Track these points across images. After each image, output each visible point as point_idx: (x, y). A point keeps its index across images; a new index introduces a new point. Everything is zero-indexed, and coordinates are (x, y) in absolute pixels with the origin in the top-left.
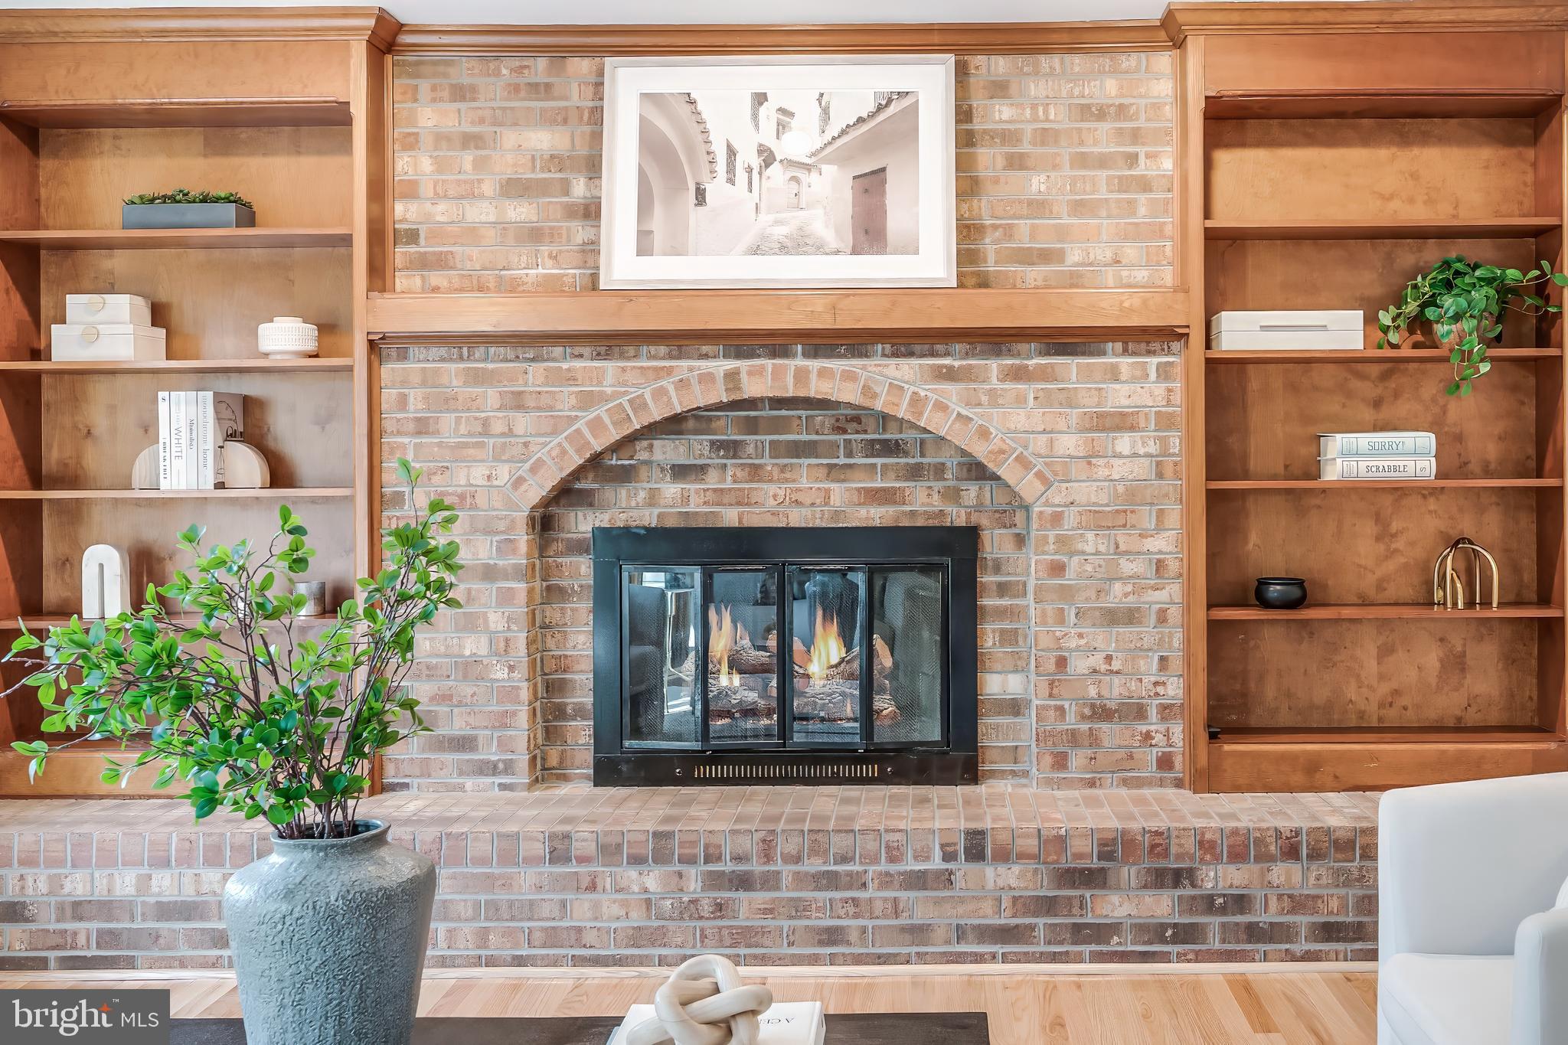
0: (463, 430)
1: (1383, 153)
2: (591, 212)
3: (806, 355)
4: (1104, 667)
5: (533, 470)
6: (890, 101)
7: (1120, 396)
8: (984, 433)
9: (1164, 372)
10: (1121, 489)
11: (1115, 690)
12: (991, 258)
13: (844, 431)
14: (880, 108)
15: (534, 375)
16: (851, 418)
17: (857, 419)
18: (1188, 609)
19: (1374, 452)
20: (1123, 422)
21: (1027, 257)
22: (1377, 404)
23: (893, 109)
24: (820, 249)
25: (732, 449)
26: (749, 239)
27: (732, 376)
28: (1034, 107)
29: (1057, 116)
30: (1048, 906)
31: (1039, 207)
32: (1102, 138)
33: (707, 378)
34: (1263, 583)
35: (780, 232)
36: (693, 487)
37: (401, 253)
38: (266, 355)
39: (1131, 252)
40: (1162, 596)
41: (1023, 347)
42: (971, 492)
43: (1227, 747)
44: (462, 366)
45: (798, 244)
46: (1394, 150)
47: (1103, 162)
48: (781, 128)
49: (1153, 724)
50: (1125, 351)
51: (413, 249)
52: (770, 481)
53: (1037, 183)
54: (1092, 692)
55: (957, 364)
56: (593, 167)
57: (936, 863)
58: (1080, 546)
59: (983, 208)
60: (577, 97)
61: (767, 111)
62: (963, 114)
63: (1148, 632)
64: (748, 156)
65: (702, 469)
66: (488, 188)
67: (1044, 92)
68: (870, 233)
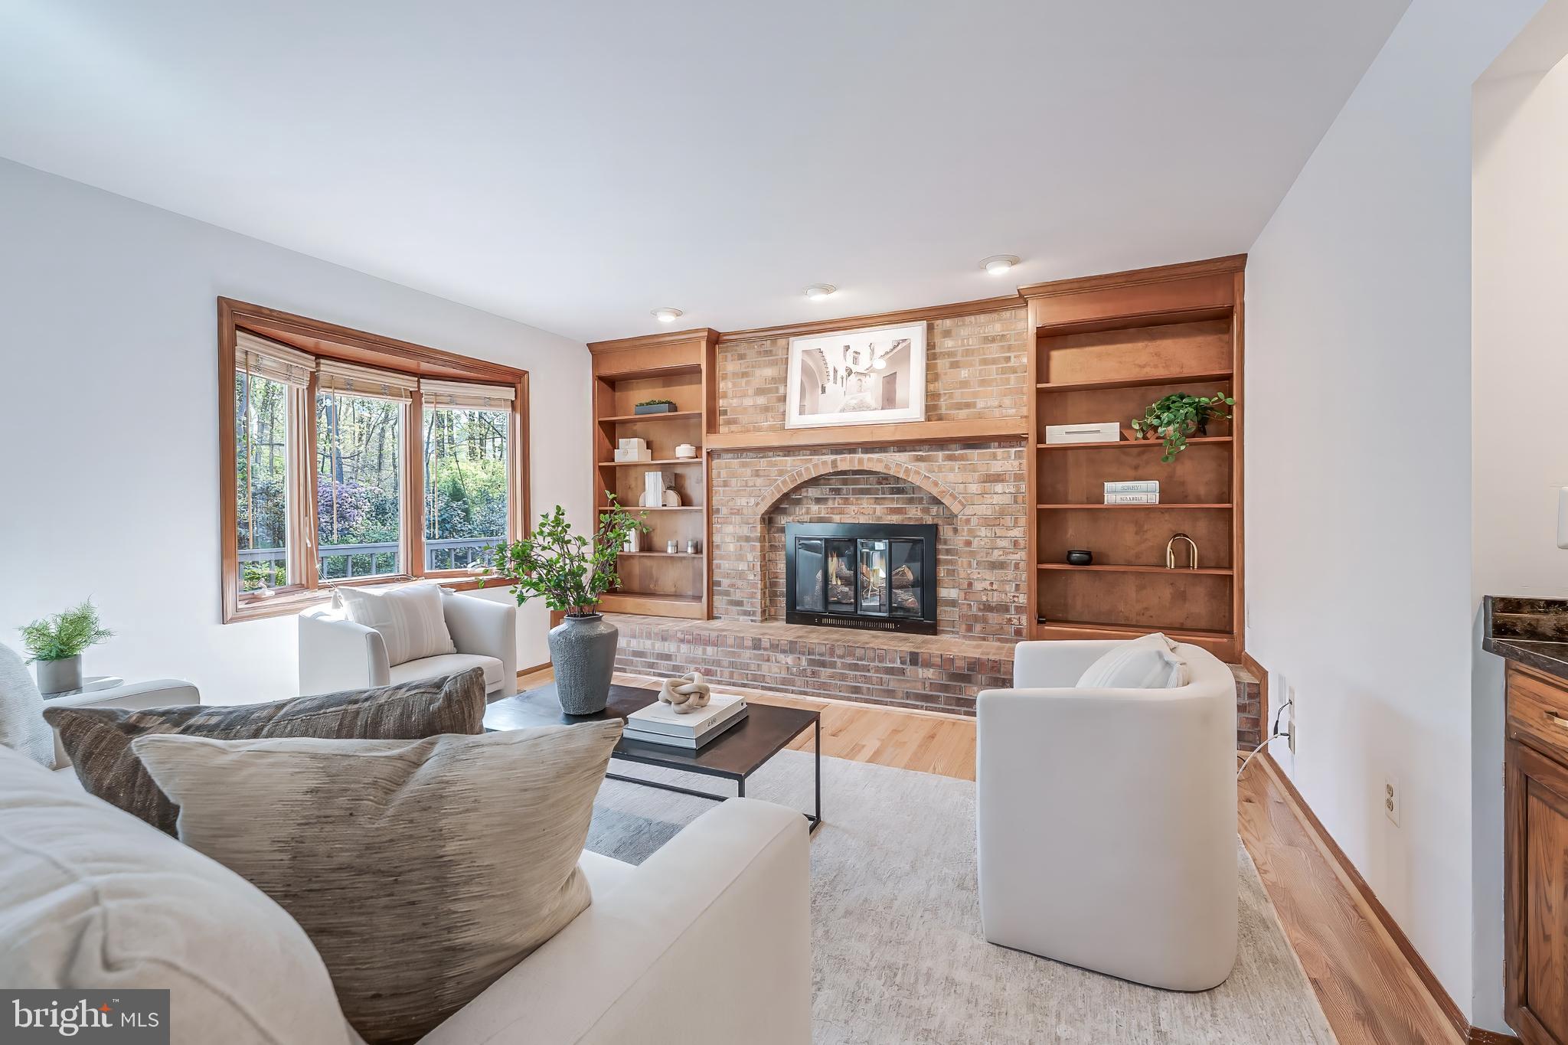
0: (739, 485)
1: (1140, 345)
2: (783, 399)
3: (862, 453)
4: (989, 588)
5: (762, 500)
6: (899, 344)
7: (997, 467)
8: (936, 484)
9: (1018, 455)
10: (997, 508)
11: (995, 598)
12: (944, 408)
13: (882, 484)
14: (895, 347)
15: (763, 463)
16: (884, 478)
17: (886, 479)
18: (1029, 564)
19: (1124, 491)
20: (998, 478)
21: (958, 406)
22: (1136, 468)
23: (900, 347)
24: (869, 408)
25: (838, 491)
26: (840, 407)
27: (834, 462)
28: (963, 340)
29: (973, 343)
30: (945, 688)
31: (964, 384)
32: (994, 351)
33: (824, 463)
34: (1070, 553)
35: (854, 401)
36: (823, 506)
37: (722, 419)
38: (678, 458)
39: (1007, 401)
40: (1017, 557)
41: (953, 446)
42: (934, 510)
43: (1046, 627)
44: (738, 460)
45: (861, 407)
46: (1146, 343)
47: (994, 361)
48: (855, 361)
49: (1012, 615)
50: (1000, 447)
51: (725, 417)
52: (852, 504)
53: (964, 373)
54: (984, 598)
55: (924, 454)
56: (784, 380)
57: (898, 665)
58: (979, 534)
59: (939, 387)
60: (781, 354)
61: (850, 354)
62: (930, 346)
63: (1010, 574)
64: (842, 372)
65: (827, 499)
66: (751, 392)
67: (967, 333)
68: (889, 400)
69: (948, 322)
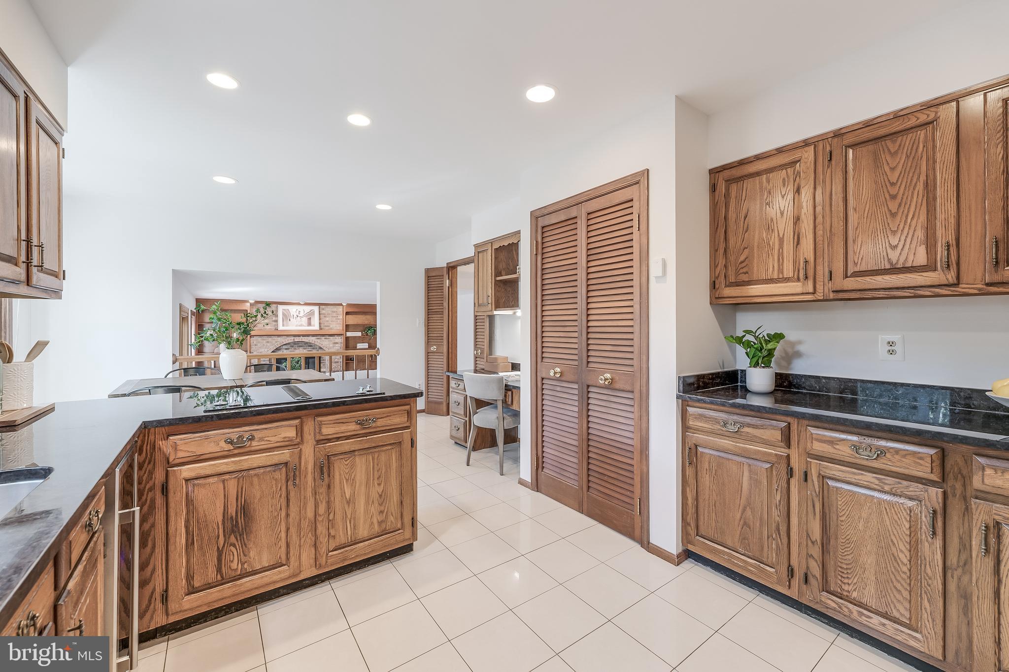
0: (261, 345)
2: (276, 321)
3: (302, 337)
4: (335, 367)
5: (270, 349)
7: (337, 341)
8: (322, 344)
9: (341, 338)
10: (336, 349)
12: (323, 327)
14: (311, 311)
15: (270, 339)
16: (307, 343)
20: (337, 343)
21: (326, 326)
24: (304, 326)
25: (292, 346)
26: (295, 325)
27: (293, 339)
29: (330, 312)
31: (327, 321)
32: (334, 315)
33: (290, 339)
35: (299, 324)
39: (337, 326)
41: (326, 336)
42: (320, 351)
44: (261, 338)
45: (301, 325)
46: (364, 316)
47: (334, 317)
48: (299, 313)
50: (337, 336)
53: (327, 319)
55: (319, 337)
56: (276, 316)
59: (321, 321)
60: (274, 309)
61: (298, 311)
62: (320, 311)
63: (339, 364)
64: (295, 316)
65: (289, 349)
67: (328, 310)
68: (309, 324)
69: (324, 307)
